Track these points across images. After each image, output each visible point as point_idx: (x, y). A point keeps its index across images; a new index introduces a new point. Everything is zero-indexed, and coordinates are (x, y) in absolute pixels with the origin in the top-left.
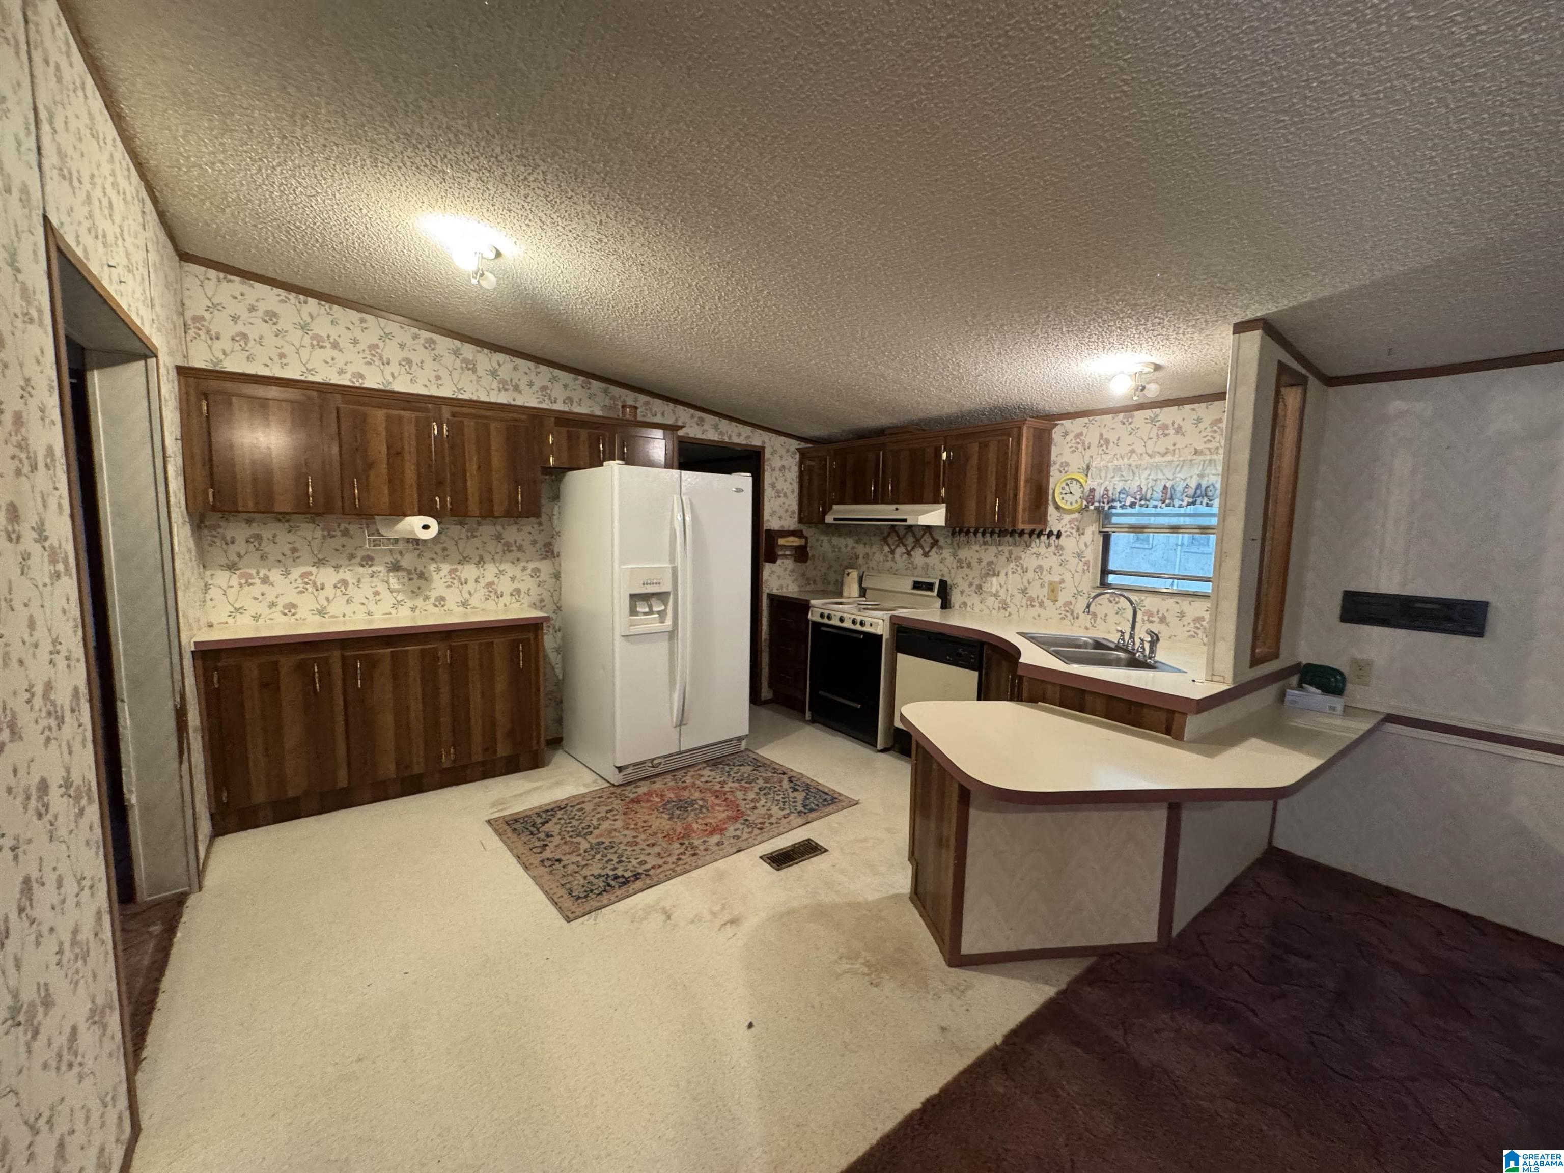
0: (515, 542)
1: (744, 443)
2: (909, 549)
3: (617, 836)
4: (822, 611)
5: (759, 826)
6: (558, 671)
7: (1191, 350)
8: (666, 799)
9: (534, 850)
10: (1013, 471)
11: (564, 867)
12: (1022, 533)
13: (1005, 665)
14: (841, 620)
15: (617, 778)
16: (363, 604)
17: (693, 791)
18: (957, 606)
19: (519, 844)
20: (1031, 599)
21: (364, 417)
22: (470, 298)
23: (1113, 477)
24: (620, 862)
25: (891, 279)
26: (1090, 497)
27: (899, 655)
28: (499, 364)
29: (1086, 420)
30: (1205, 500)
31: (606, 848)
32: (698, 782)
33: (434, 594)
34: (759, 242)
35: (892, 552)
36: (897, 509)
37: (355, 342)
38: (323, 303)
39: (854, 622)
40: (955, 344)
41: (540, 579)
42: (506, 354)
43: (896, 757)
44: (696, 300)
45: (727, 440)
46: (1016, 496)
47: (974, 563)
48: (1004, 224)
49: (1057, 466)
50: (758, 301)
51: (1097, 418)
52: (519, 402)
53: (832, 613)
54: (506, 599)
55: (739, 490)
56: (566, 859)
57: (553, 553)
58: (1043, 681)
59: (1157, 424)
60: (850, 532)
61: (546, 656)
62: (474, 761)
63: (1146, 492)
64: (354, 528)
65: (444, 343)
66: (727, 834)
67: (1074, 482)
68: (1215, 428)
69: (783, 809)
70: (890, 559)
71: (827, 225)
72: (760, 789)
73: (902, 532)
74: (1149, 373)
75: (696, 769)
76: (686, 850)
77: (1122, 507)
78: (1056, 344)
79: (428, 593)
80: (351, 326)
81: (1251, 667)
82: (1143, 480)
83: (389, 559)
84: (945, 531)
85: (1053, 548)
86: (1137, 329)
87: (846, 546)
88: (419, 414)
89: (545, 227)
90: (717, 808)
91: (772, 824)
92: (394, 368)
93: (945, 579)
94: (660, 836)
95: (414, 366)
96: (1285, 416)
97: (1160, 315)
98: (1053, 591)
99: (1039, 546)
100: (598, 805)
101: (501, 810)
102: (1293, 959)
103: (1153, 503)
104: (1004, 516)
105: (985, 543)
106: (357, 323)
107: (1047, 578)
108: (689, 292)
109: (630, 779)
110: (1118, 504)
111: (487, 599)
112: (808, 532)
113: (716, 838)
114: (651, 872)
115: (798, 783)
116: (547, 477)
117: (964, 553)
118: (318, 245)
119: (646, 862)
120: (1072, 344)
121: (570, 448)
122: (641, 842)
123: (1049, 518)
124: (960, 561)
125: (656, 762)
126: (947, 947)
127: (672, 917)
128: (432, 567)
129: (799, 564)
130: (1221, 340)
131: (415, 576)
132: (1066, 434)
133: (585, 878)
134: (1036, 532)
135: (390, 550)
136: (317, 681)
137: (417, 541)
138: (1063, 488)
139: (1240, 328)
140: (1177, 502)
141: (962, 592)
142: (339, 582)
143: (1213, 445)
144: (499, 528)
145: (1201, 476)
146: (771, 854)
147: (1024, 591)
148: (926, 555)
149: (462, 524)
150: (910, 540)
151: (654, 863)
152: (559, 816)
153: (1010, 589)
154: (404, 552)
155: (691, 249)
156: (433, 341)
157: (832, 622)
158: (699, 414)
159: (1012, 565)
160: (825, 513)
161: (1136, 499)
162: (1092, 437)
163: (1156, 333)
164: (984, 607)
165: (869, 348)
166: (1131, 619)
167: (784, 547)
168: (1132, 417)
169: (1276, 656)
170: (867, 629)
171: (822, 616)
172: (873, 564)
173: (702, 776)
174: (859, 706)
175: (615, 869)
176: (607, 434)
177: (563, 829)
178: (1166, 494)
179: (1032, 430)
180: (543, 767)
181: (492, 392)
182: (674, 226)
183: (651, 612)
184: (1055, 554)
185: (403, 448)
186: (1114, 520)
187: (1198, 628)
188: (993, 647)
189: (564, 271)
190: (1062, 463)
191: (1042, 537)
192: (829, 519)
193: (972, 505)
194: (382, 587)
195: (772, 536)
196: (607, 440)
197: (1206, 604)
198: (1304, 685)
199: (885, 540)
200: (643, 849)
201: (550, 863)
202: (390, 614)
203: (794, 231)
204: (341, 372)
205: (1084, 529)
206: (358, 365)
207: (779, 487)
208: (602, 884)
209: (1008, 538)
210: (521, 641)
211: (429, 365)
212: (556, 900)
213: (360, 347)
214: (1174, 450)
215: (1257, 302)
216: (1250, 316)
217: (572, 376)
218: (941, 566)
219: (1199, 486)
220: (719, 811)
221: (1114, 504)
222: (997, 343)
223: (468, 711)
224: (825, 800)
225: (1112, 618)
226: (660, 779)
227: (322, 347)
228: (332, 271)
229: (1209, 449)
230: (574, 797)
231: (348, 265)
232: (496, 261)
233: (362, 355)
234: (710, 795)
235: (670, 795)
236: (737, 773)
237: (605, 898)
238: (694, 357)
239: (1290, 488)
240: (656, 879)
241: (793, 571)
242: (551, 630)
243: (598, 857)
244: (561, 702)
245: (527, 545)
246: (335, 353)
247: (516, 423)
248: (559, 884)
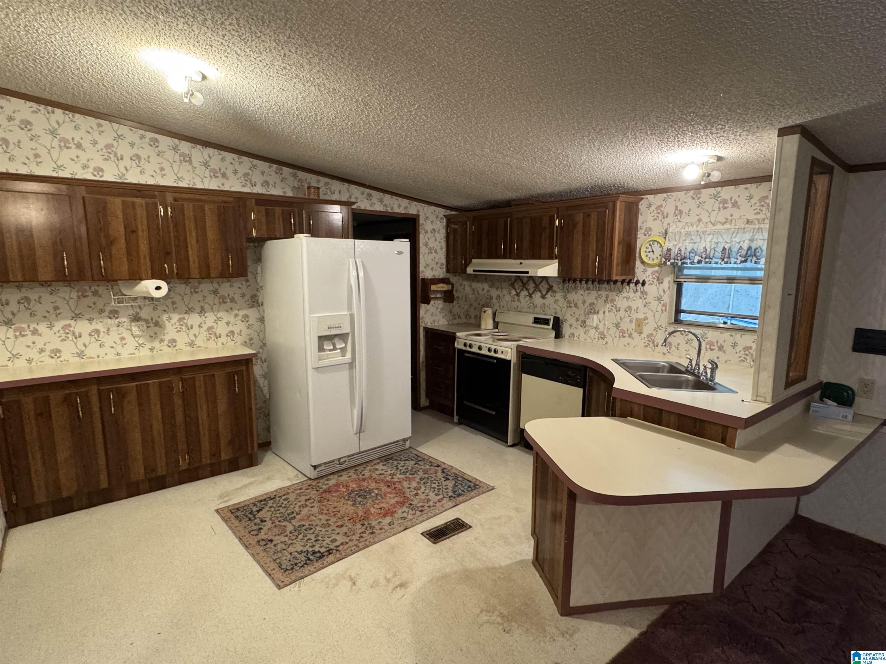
0: (229, 295)
1: (403, 212)
2: (531, 292)
3: (315, 521)
4: (465, 341)
5: (420, 509)
6: (266, 391)
7: (746, 147)
8: (350, 489)
9: (252, 533)
10: (609, 235)
11: (275, 545)
12: (615, 282)
13: (603, 386)
14: (480, 348)
15: (312, 474)
16: (112, 347)
17: (370, 481)
18: (567, 337)
19: (241, 529)
20: (623, 332)
21: (105, 203)
22: (184, 109)
23: (685, 240)
24: (317, 540)
25: (514, 97)
26: (667, 255)
27: (523, 375)
28: (210, 157)
29: (665, 195)
30: (754, 259)
31: (306, 530)
32: (373, 475)
33: (167, 338)
34: (410, 70)
35: (518, 295)
36: (521, 263)
37: (95, 143)
38: (67, 112)
39: (489, 350)
40: (564, 142)
41: (249, 323)
42: (215, 148)
43: (521, 450)
44: (362, 111)
45: (390, 210)
46: (611, 255)
47: (580, 304)
48: (602, 58)
49: (643, 231)
50: (411, 112)
51: (673, 194)
52: (226, 188)
53: (473, 343)
54: (224, 339)
55: (400, 253)
56: (277, 539)
57: (258, 303)
58: (631, 402)
59: (719, 199)
60: (486, 279)
61: (255, 381)
62: (203, 463)
63: (710, 252)
64: (101, 290)
65: (165, 141)
66: (396, 516)
67: (656, 243)
68: (763, 203)
69: (437, 495)
70: (516, 300)
71: (463, 58)
72: (421, 479)
73: (525, 281)
74: (713, 163)
75: (372, 464)
76: (366, 529)
77: (691, 263)
78: (642, 142)
79: (162, 337)
80: (90, 130)
81: (785, 389)
82: (708, 243)
83: (131, 312)
84: (558, 280)
85: (639, 293)
86: (704, 133)
87: (483, 289)
88: (148, 200)
89: (240, 58)
90: (388, 495)
91: (429, 507)
92: (127, 162)
93: (557, 316)
94: (346, 518)
95: (143, 161)
96: (816, 199)
97: (722, 123)
98: (639, 326)
99: (629, 291)
100: (299, 495)
101: (226, 501)
102: (811, 602)
103: (715, 260)
104: (602, 269)
105: (588, 289)
106: (95, 127)
107: (635, 316)
108: (357, 105)
109: (321, 474)
110: (688, 261)
111: (208, 340)
112: (454, 279)
113: (388, 519)
114: (340, 548)
115: (449, 473)
116: (251, 244)
117: (573, 296)
118: (59, 70)
119: (336, 540)
120: (654, 143)
121: (268, 223)
122: (332, 524)
123: (636, 271)
124: (569, 302)
125: (342, 460)
126: (560, 601)
127: (357, 583)
128: (165, 317)
129: (447, 304)
130: (768, 140)
131: (151, 325)
132: (650, 206)
133: (291, 554)
134: (627, 281)
135: (132, 306)
136: (80, 409)
137: (152, 299)
138: (647, 248)
139: (783, 132)
140: (733, 260)
141: (571, 326)
142: (93, 332)
143: (761, 216)
144: (216, 285)
145: (752, 240)
146: (430, 530)
147: (617, 326)
148: (543, 297)
149: (186, 284)
150: (531, 286)
151: (342, 541)
152: (270, 505)
153: (607, 324)
154: (142, 307)
155: (357, 75)
156: (157, 140)
157: (473, 350)
158: (367, 191)
159: (608, 305)
160: (466, 265)
161: (702, 257)
162: (669, 208)
163: (719, 135)
164: (587, 337)
165: (498, 145)
166: (697, 349)
167: (434, 291)
168: (700, 193)
169: (804, 378)
170: (499, 355)
171: (465, 345)
172: (504, 303)
173: (377, 470)
174: (494, 413)
175: (313, 546)
176: (296, 210)
177: (273, 515)
178: (725, 254)
179: (624, 203)
180: (257, 465)
181: (205, 179)
182: (342, 58)
183: (335, 349)
184: (641, 298)
185: (137, 227)
186: (686, 272)
187: (747, 355)
188: (594, 371)
189: (257, 90)
190: (646, 228)
191: (631, 285)
192: (470, 270)
193: (578, 262)
194: (126, 334)
195: (427, 283)
196: (297, 215)
197: (755, 337)
198: (824, 399)
199: (512, 285)
200: (334, 530)
201: (264, 543)
202: (134, 354)
203: (437, 62)
204: (85, 167)
205: (662, 279)
206: (98, 162)
207: (431, 245)
208: (303, 559)
209: (605, 285)
210: (236, 373)
211: (154, 159)
212: (270, 572)
213: (99, 147)
214: (731, 220)
215: (797, 114)
216: (791, 122)
217: (267, 164)
218: (555, 306)
219: (749, 248)
220: (390, 497)
221: (686, 261)
222: (597, 141)
223: (198, 427)
224: (469, 487)
225: (683, 347)
226: (345, 473)
227: (68, 148)
228: (73, 89)
229: (758, 220)
230: (281, 489)
231: (85, 85)
232: (203, 82)
233: (101, 153)
234: (383, 485)
235: (353, 485)
236: (403, 466)
237: (306, 571)
238: (362, 151)
239: (818, 251)
240: (343, 554)
241: (443, 309)
242: (259, 361)
243: (301, 537)
244: (269, 415)
245: (237, 297)
246: (79, 152)
247: (225, 205)
248: (271, 559)
